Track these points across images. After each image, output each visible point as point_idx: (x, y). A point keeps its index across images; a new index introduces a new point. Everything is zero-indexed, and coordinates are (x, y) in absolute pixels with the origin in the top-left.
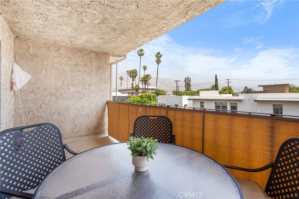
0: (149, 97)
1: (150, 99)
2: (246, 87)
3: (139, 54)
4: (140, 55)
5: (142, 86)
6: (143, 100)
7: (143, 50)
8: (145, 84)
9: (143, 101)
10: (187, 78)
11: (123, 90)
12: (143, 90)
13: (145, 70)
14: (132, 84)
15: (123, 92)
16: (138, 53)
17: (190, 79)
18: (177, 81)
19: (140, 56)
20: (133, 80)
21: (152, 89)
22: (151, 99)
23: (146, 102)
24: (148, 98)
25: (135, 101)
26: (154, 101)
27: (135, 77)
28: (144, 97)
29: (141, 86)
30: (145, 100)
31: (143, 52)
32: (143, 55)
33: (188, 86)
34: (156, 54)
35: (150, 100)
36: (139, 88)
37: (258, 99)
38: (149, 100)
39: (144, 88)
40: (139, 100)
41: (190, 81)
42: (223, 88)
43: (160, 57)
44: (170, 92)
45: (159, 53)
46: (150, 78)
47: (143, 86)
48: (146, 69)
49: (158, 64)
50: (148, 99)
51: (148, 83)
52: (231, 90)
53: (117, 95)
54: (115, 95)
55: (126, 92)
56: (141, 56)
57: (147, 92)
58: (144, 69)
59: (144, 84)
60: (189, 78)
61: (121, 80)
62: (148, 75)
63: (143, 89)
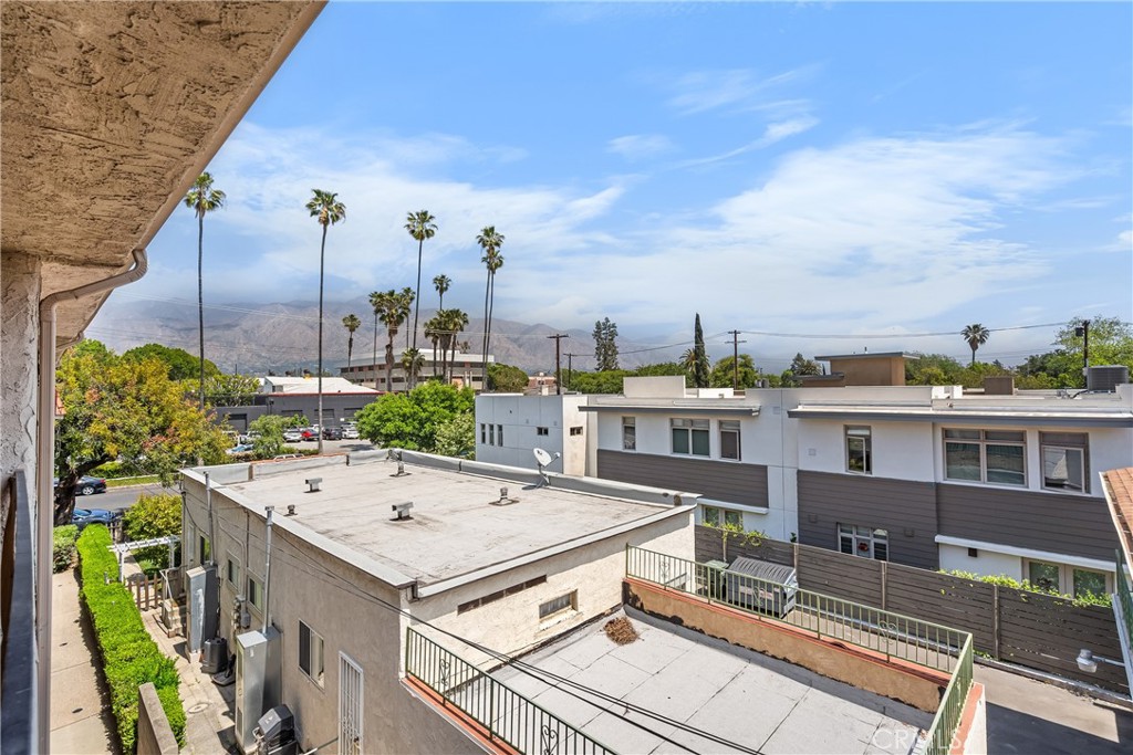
0: (447, 400)
1: (451, 405)
2: (799, 358)
3: (413, 232)
4: (420, 236)
5: (432, 351)
6: (424, 410)
7: (431, 217)
8: (445, 348)
9: (424, 415)
10: (604, 324)
11: (361, 369)
12: (435, 371)
13: (441, 292)
14: (389, 347)
15: (361, 375)
16: (408, 226)
17: (614, 326)
18: (558, 338)
19: (417, 238)
20: (393, 332)
21: (473, 365)
22: (455, 404)
23: (435, 418)
24: (443, 401)
25: (390, 415)
26: (463, 412)
27: (400, 320)
28: (428, 397)
29: (427, 353)
30: (432, 409)
31: (432, 222)
32: (429, 234)
33: (606, 353)
34: (482, 234)
35: (453, 409)
36: (420, 363)
37: (800, 409)
38: (447, 412)
39: (438, 359)
40: (407, 410)
41: (613, 334)
42: (722, 361)
43: (498, 244)
44: (545, 375)
45: (492, 229)
46: (462, 322)
47: (438, 351)
48: (446, 289)
49: (494, 273)
50: (444, 408)
51: (454, 343)
52: (747, 369)
53: (323, 392)
54: (317, 392)
55: (370, 374)
56: (422, 238)
57: (452, 377)
58: (437, 288)
59: (438, 346)
60: (611, 322)
61: (352, 330)
62: (456, 313)
63: (434, 363)
